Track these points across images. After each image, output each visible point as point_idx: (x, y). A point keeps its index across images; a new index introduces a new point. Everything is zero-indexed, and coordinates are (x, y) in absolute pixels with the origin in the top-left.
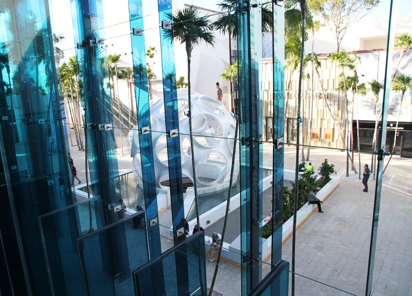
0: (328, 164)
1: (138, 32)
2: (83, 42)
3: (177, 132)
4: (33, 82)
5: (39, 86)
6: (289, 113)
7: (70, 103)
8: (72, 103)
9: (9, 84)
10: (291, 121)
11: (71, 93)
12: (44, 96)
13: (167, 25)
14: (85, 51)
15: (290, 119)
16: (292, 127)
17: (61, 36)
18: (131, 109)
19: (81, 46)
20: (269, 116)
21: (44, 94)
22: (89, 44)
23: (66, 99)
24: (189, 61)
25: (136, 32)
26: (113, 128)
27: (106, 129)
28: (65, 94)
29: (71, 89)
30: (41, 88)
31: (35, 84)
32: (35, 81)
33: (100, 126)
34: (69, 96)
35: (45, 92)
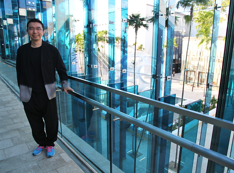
0: (215, 98)
1: (112, 23)
2: (87, 25)
3: (126, 71)
4: (62, 42)
5: (65, 44)
6: (200, 69)
7: (80, 54)
8: (81, 54)
9: (50, 42)
10: (201, 73)
11: (81, 49)
12: (67, 50)
13: (125, 21)
14: (88, 29)
15: (201, 72)
16: (201, 77)
17: (78, 20)
18: (113, 60)
19: (86, 27)
20: (188, 70)
21: (67, 48)
22: (90, 26)
23: (78, 52)
24: (136, 37)
25: (111, 23)
26: (98, 67)
27: (94, 67)
28: (78, 49)
29: (81, 47)
30: (66, 45)
31: (63, 43)
32: (63, 41)
33: (92, 65)
34: (80, 50)
35: (68, 48)
